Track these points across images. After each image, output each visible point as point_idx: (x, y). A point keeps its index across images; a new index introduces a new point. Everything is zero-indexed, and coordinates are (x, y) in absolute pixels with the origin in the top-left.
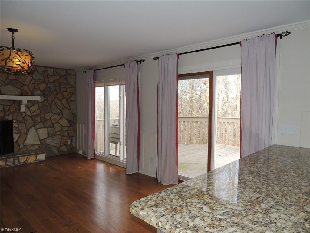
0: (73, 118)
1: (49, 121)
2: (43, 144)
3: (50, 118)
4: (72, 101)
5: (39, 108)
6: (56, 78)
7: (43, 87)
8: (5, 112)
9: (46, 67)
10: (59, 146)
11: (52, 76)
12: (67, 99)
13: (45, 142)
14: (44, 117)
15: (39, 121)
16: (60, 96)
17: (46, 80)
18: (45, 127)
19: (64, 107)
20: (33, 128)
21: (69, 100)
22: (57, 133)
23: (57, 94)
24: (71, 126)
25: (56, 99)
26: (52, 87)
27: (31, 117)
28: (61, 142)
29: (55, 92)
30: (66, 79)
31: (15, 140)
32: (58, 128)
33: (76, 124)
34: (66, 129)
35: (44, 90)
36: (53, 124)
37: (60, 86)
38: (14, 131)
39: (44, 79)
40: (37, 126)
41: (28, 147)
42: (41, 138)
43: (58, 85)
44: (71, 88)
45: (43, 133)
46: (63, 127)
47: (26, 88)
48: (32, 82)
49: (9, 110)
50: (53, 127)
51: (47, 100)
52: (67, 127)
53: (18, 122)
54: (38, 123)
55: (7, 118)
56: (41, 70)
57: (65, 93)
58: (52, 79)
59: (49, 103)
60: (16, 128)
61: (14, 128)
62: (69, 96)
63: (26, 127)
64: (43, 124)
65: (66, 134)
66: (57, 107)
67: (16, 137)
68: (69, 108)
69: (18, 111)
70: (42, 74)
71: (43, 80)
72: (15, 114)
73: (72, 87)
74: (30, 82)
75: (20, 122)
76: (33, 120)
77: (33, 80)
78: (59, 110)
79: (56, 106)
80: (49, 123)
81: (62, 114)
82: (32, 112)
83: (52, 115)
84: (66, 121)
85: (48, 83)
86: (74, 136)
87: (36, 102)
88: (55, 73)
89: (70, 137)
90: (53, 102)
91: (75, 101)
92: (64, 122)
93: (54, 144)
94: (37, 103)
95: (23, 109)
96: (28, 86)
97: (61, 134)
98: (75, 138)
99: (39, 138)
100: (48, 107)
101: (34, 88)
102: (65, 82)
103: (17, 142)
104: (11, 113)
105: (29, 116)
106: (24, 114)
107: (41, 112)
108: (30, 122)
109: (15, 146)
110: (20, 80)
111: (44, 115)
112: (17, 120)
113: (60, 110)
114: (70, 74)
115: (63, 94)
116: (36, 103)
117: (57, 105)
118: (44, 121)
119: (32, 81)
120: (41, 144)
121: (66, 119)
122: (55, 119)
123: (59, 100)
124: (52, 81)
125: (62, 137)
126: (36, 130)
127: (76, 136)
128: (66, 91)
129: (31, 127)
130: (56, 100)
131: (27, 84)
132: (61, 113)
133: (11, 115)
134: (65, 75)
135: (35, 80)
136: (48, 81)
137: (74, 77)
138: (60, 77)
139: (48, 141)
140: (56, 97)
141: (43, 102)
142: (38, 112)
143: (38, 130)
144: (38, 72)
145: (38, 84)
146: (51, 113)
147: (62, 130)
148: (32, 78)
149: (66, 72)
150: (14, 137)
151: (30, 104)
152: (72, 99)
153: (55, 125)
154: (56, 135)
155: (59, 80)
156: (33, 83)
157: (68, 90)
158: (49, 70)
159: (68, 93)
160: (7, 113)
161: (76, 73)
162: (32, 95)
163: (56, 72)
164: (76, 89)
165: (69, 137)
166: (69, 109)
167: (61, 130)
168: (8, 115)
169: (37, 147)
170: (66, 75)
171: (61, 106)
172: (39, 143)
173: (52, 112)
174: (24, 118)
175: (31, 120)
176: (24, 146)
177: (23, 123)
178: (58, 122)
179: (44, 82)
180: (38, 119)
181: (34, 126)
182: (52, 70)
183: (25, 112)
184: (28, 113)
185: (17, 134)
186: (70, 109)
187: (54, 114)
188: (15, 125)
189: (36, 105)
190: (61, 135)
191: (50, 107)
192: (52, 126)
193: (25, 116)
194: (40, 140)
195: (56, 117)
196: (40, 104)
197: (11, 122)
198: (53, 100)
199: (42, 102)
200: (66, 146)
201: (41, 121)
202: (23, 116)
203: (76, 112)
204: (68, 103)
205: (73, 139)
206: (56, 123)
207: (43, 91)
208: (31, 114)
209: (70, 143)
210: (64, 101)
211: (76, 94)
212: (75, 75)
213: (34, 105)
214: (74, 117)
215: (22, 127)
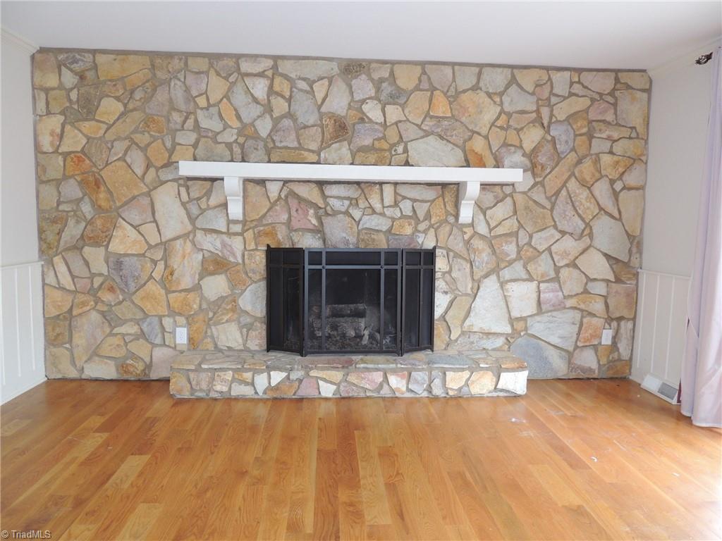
0: (630, 251)
1: (543, 256)
2: (520, 336)
3: (549, 249)
4: (630, 189)
5: (515, 212)
6: (580, 104)
7: (532, 137)
8: (418, 221)
9: (547, 69)
10: (571, 349)
11: (565, 98)
12: (612, 182)
13: (526, 329)
14: (529, 244)
15: (513, 256)
16: (587, 168)
17: (545, 112)
18: (531, 279)
19: (601, 209)
20: (494, 277)
21: (618, 186)
22: (569, 303)
23: (579, 162)
24: (618, 280)
25: (573, 179)
26: (564, 138)
27: (490, 241)
28: (578, 334)
29: (572, 157)
30: (615, 105)
31: (438, 312)
32: (572, 281)
33: (636, 275)
34: (600, 288)
35: (535, 151)
36: (557, 270)
37: (590, 136)
38: (437, 283)
39: (538, 111)
40: (506, 274)
41: (474, 338)
42: (515, 314)
43: (585, 130)
44: (630, 138)
45: (523, 296)
46: (590, 284)
47: (478, 145)
48: (499, 123)
49: (428, 216)
50: (557, 279)
51: (542, 184)
52: (603, 285)
53: (451, 254)
54: (510, 263)
55: (420, 241)
56: (527, 80)
57: (606, 159)
58: (562, 111)
59: (549, 194)
60: (444, 273)
61: (438, 275)
62: (621, 170)
63: (472, 272)
64: (525, 267)
65: (598, 307)
66: (576, 211)
67: (441, 302)
68: (616, 214)
69: (451, 219)
70: (533, 94)
71: (534, 115)
72: (445, 230)
73: (634, 135)
74: (493, 125)
75: (457, 255)
76: (494, 252)
77: (503, 116)
78: (580, 222)
79: (570, 207)
80: (543, 266)
81: (591, 236)
82: (492, 225)
83: (558, 235)
84: (603, 260)
85: (550, 123)
86: (628, 319)
87: (508, 190)
88: (577, 89)
89: (612, 319)
90: (564, 192)
91: (641, 188)
92: (598, 267)
93: (555, 340)
94: (511, 195)
95: (466, 213)
96: (486, 137)
97: (582, 306)
98: (630, 325)
99: (509, 312)
100: (544, 207)
101: (505, 145)
102: (609, 117)
103: (443, 317)
104: (431, 226)
105: (482, 237)
106: (469, 232)
107: (521, 226)
108: (484, 258)
109: (439, 329)
110: (463, 119)
111: (531, 237)
112: (449, 250)
113: (583, 219)
114: (628, 87)
115: (597, 161)
116: (506, 196)
117: (577, 204)
118: (528, 255)
119: (498, 118)
120: (515, 333)
121: (606, 255)
122: (566, 253)
123: (583, 183)
124: (562, 117)
125: (582, 317)
126: (502, 284)
127: (634, 319)
128: (611, 152)
129: (486, 276)
130: (573, 185)
131: (484, 131)
132: (587, 231)
133: (432, 231)
134: (611, 94)
135: (509, 115)
136: (552, 115)
137: (645, 95)
138: (593, 100)
139: (538, 327)
140: (573, 174)
141: (530, 190)
142: (511, 225)
143: (509, 286)
144: (522, 88)
145: (518, 131)
146: (553, 231)
147: (586, 291)
148: (499, 109)
149: (617, 80)
150: (437, 302)
151: (489, 198)
152: (631, 179)
153: (565, 273)
154: (565, 308)
155: (587, 111)
156: (501, 128)
157: (618, 148)
158: (556, 77)
159: (616, 158)
160: (422, 227)
161: (651, 81)
162: (498, 165)
163: (579, 82)
164: (646, 141)
165: (609, 320)
166: (617, 216)
167: (582, 293)
168: (425, 232)
169: (500, 342)
170: (614, 89)
171: (588, 204)
172: (508, 330)
173: (555, 227)
174: (467, 243)
175: (489, 250)
176: (463, 333)
177: (465, 259)
178: (573, 265)
179: (539, 120)
180: (510, 249)
181: (496, 270)
182: (567, 74)
183: (472, 225)
184: (482, 229)
185: (446, 293)
186: (620, 219)
187: (563, 233)
188: (441, 264)
189: (509, 200)
190: (582, 310)
191: (552, 210)
192: (552, 274)
193: (471, 238)
194: (512, 321)
195: (569, 244)
196: (520, 199)
197: (430, 256)
198: (564, 185)
199: (524, 193)
200: (596, 351)
201: (519, 257)
202: (466, 237)
203: (641, 230)
204: (616, 195)
205: (622, 330)
206: (567, 265)
207: (532, 156)
208: (491, 230)
209: (609, 343)
210: (601, 189)
211: (646, 163)
212: (648, 91)
213: (501, 201)
214: (634, 250)
215: (461, 272)
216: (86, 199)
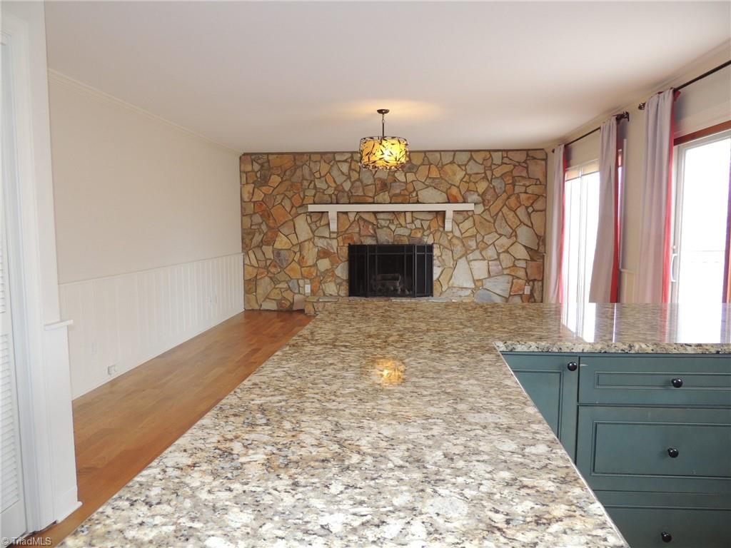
0: (538, 244)
1: (490, 247)
2: (479, 289)
3: (493, 243)
4: (537, 211)
5: (475, 225)
6: (507, 168)
7: (482, 186)
8: (424, 231)
9: (489, 151)
10: (507, 296)
11: (499, 166)
12: (527, 208)
13: (482, 286)
14: (483, 241)
15: (474, 247)
16: (513, 201)
17: (489, 173)
18: (484, 259)
19: (521, 222)
20: (464, 258)
21: (530, 210)
22: (505, 272)
23: (508, 198)
24: (532, 259)
25: (505, 207)
26: (499, 186)
27: (462, 240)
28: (511, 288)
29: (504, 196)
30: (527, 168)
31: (435, 277)
32: (506, 260)
33: (543, 257)
34: (522, 264)
35: (484, 193)
36: (498, 254)
37: (514, 185)
38: (434, 262)
39: (485, 173)
40: (471, 257)
41: (454, 290)
42: (476, 278)
43: (510, 182)
44: (536, 184)
45: (480, 269)
46: (516, 262)
47: (454, 191)
48: (464, 180)
49: (429, 227)
50: (498, 259)
51: (488, 210)
52: (524, 262)
53: (441, 247)
54: (473, 251)
55: (425, 240)
56: (479, 158)
57: (523, 196)
58: (498, 172)
59: (492, 215)
60: (438, 257)
61: (435, 258)
62: (531, 201)
63: (453, 256)
64: (481, 253)
65: (521, 273)
66: (507, 222)
67: (436, 272)
68: (530, 224)
69: (441, 229)
70: (482, 164)
71: (483, 175)
72: (438, 234)
73: (538, 183)
74: (461, 180)
75: (445, 248)
76: (464, 245)
77: (467, 176)
78: (509, 229)
79: (504, 221)
80: (491, 252)
81: (516, 236)
82: (463, 232)
83: (498, 236)
84: (523, 249)
85: (492, 179)
86: (539, 281)
87: (470, 214)
88: (506, 160)
89: (530, 281)
90: (500, 214)
91: (544, 210)
92: (521, 253)
93: (498, 292)
94: (472, 216)
95: (448, 226)
96: (458, 187)
97: (513, 274)
98: (540, 283)
99: (473, 277)
100: (490, 222)
101: (468, 190)
102: (524, 174)
103: (438, 279)
104: (431, 233)
105: (457, 238)
106: (451, 235)
107: (478, 232)
108: (459, 249)
109: (436, 286)
110: (447, 179)
111: (483, 237)
112: (440, 245)
113: (511, 228)
114: (534, 158)
115: (518, 197)
116: (469, 217)
117: (507, 220)
118: (482, 247)
119: (464, 177)
120: (477, 288)
121: (524, 246)
122: (502, 246)
123: (510, 209)
124: (498, 175)
125: (513, 279)
126: (469, 262)
127: (542, 280)
128: (526, 192)
129: (460, 258)
130: (505, 210)
131: (457, 184)
132: (514, 234)
133: (431, 235)
134: (525, 162)
135: (470, 175)
136: (493, 174)
137: (543, 162)
138: (515, 166)
139: (489, 284)
140: (505, 204)
141: (482, 213)
142: (473, 231)
143: (472, 263)
144: (475, 161)
145: (475, 183)
146: (496, 234)
147: (514, 266)
148: (464, 173)
149: (528, 155)
150: (434, 271)
151: (460, 218)
152: (538, 206)
153: (502, 256)
154: (503, 274)
155: (511, 172)
156: (466, 182)
157: (529, 190)
158: (494, 155)
159: (528, 195)
160: (426, 233)
161: (547, 154)
162: (464, 202)
163: (507, 157)
164: (546, 186)
165: (528, 281)
166: (531, 226)
167: (512, 267)
168: (428, 236)
169: (469, 292)
170: (526, 160)
171: (514, 220)
172: (473, 286)
173: (496, 232)
174: (450, 241)
175: (461, 245)
176: (449, 288)
177: (448, 249)
178: (507, 251)
179: (485, 178)
180: (473, 244)
181: (465, 255)
182: (500, 153)
183: (452, 232)
184: (457, 233)
185: (439, 267)
186: (532, 227)
187: (501, 235)
188: (436, 252)
189: (471, 218)
190: (513, 276)
191: (494, 223)
192: (496, 257)
193: (452, 238)
194: (475, 281)
195: (504, 241)
196: (477, 218)
197: (430, 248)
198: (500, 210)
199: (479, 215)
200: (521, 298)
201: (477, 248)
202: (449, 238)
203: (545, 233)
204: (529, 215)
205: (536, 286)
206: (504, 252)
207: (483, 195)
208: (462, 235)
209: (529, 293)
210: (521, 212)
211: (546, 197)
212: (546, 160)
213: (467, 219)
214: (541, 243)
215: (447, 256)
216: (264, 223)
